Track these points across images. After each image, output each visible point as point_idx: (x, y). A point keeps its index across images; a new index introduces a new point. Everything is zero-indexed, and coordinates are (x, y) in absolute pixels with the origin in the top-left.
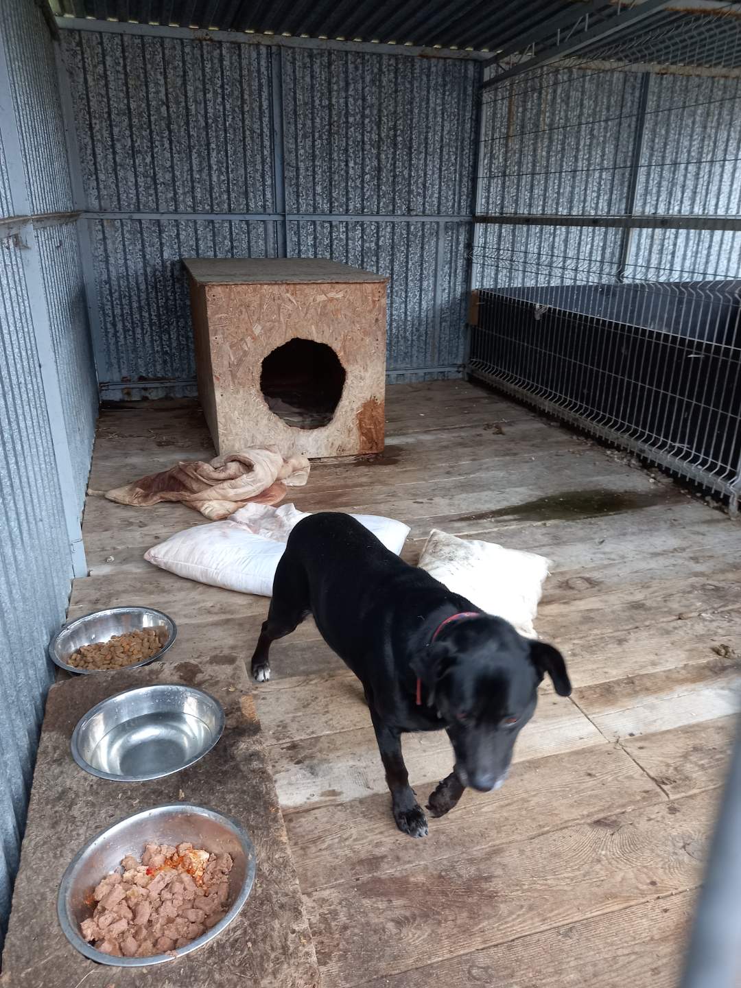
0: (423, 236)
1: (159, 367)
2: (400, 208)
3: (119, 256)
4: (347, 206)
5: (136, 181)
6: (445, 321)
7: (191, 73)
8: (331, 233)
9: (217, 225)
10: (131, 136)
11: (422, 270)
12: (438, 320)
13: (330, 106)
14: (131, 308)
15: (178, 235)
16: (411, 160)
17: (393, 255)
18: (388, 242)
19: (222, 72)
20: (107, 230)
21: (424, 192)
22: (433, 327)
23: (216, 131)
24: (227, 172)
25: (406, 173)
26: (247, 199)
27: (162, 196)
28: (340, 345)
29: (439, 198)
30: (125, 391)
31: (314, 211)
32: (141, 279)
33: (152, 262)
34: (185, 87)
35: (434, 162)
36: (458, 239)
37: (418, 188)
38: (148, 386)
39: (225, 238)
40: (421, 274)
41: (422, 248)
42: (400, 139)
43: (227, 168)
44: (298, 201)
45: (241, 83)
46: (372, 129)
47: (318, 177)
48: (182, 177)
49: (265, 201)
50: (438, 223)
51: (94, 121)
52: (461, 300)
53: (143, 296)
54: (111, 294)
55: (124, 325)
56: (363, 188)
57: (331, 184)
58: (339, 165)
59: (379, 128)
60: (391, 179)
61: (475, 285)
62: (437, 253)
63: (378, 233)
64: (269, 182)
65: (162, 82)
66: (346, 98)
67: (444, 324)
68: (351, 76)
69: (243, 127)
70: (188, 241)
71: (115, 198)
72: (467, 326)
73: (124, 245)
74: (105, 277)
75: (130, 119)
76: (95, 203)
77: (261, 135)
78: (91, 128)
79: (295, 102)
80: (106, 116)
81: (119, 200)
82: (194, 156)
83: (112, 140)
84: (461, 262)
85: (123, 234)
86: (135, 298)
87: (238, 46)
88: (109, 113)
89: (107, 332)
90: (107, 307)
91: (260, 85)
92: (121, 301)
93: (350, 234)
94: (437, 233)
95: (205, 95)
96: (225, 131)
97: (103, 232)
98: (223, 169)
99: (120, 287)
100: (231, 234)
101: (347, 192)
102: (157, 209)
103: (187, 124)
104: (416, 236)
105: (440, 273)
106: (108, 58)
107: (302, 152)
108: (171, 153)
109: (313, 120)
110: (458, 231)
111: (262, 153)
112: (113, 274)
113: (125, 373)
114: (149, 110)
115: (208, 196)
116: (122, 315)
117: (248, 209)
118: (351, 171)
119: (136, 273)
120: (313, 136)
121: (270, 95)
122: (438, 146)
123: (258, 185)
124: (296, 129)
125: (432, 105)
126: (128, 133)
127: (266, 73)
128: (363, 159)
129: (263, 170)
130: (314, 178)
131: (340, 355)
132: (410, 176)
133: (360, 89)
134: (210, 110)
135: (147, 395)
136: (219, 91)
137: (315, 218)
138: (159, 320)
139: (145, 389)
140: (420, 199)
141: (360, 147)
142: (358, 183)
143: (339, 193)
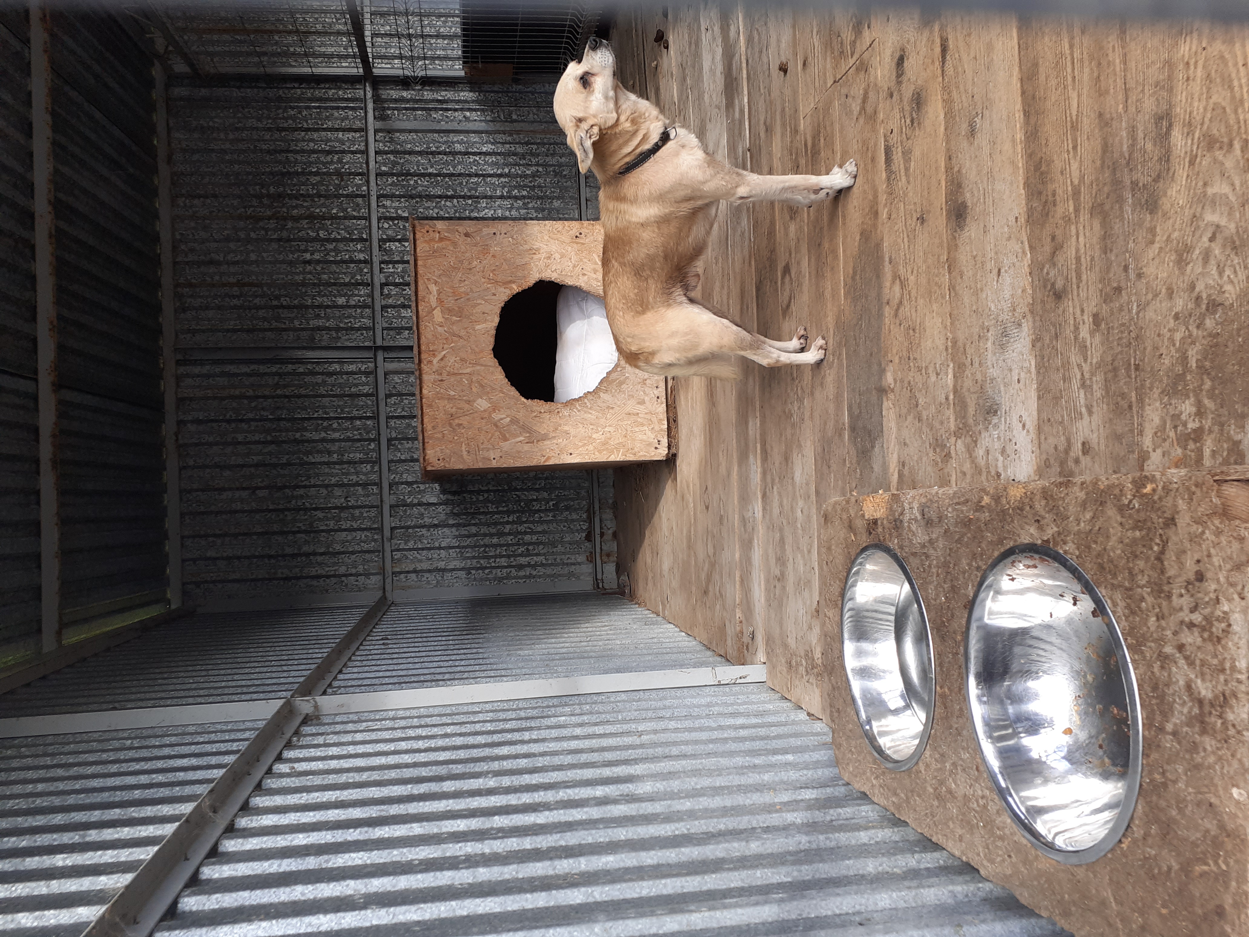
0: (394, 152)
1: (575, 516)
2: (359, 186)
3: (435, 556)
4: (360, 262)
5: (345, 530)
6: (510, 115)
7: (217, 459)
8: (396, 285)
9: (394, 435)
10: (294, 533)
11: (439, 153)
12: (508, 127)
13: (240, 285)
14: (501, 546)
15: (409, 484)
16: (297, 173)
17: (420, 196)
18: (404, 203)
19: (212, 421)
20: (405, 567)
21: (337, 152)
22: (518, 132)
23: (280, 431)
24: (329, 419)
25: (315, 179)
26: (359, 396)
27: (362, 501)
28: (502, 289)
29: (344, 130)
30: (605, 559)
31: (369, 307)
32: (463, 531)
33: (443, 517)
34: (233, 466)
35: (298, 140)
36: (396, 101)
37: (332, 162)
38: (598, 531)
39: (409, 425)
40: (445, 153)
41: (410, 153)
42: (272, 190)
43: (322, 419)
44: (358, 329)
45: (223, 399)
46: (263, 228)
47: (326, 301)
48: (337, 475)
49: (360, 372)
50: (376, 131)
51: (280, 575)
52: (480, 92)
53: (484, 530)
54: (483, 568)
55: (521, 555)
56: (335, 240)
57: (335, 284)
58: (310, 273)
59: (262, 219)
60: (322, 200)
61: (457, 70)
62: (416, 131)
63: (392, 219)
64: (337, 367)
65: (230, 494)
66: (228, 263)
67: (514, 117)
68: (202, 257)
69: (273, 397)
70: (414, 472)
71: (367, 556)
72: (516, 81)
73: (423, 549)
74: (462, 574)
75: (274, 533)
76: (375, 580)
77: (280, 375)
78: (287, 579)
79: (239, 330)
80: (273, 561)
81: (368, 552)
82: (311, 459)
83: (300, 555)
84: (428, 95)
85: (410, 550)
86: (487, 540)
87: (181, 401)
88: (270, 557)
89: (530, 576)
90: (499, 574)
91: (223, 374)
92: (492, 557)
93: (397, 258)
94: (389, 132)
95: (239, 443)
96: (280, 419)
97: (408, 572)
98: (325, 424)
99: (474, 557)
100: (403, 417)
101: (343, 262)
102: (377, 507)
103: (275, 466)
104: (395, 163)
105: (443, 126)
106: (209, 554)
107: (297, 323)
108: (310, 487)
109: (258, 308)
110: (386, 101)
111: (302, 374)
112: (457, 564)
113: (581, 558)
114: (262, 511)
115: (359, 444)
116: (509, 557)
117: (372, 395)
118: (317, 256)
119: (456, 537)
120: (277, 307)
121: (232, 362)
122: (277, 135)
123: (341, 381)
124: (269, 330)
125: (228, 146)
126: (290, 537)
127: (208, 367)
128: (301, 240)
129: (322, 374)
130: (328, 307)
131: (516, 289)
132: (317, 174)
133: (216, 245)
134: (257, 437)
135: (610, 532)
136: (233, 425)
137: (378, 307)
138: (514, 512)
139: (602, 535)
140: (347, 158)
141: (287, 245)
142: (330, 246)
143: (345, 273)
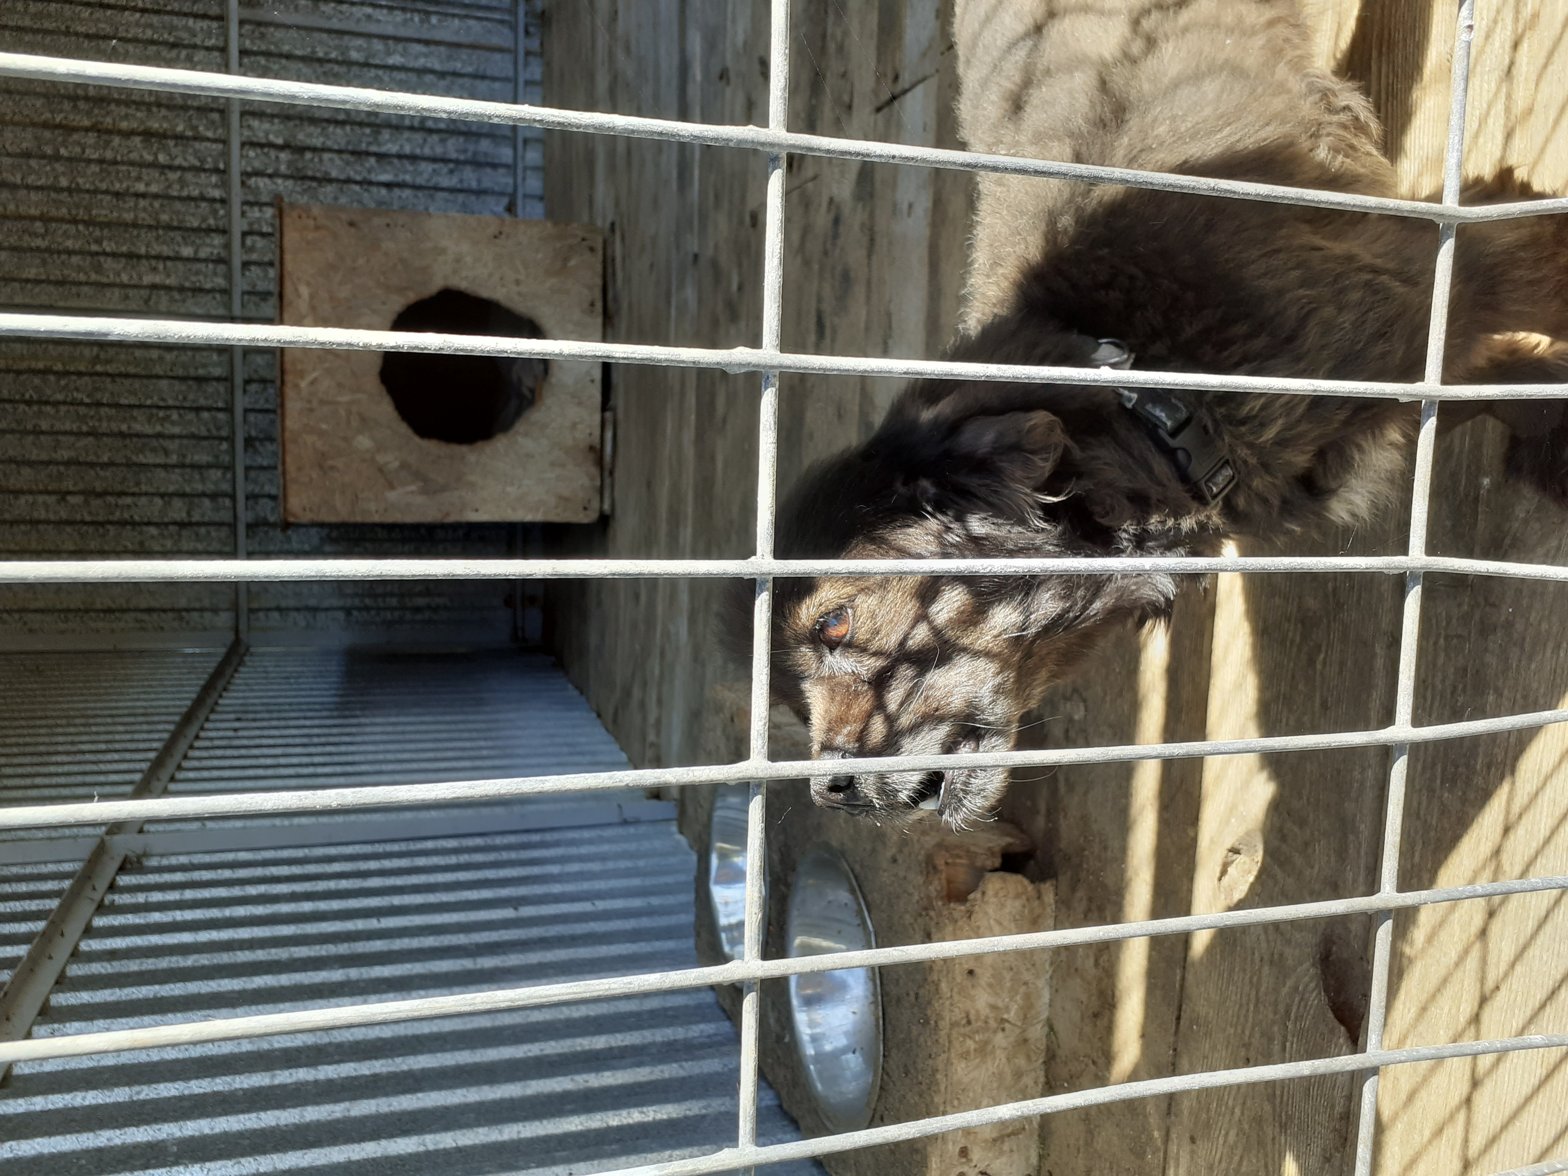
0: (266, 54)
3: (306, 590)
4: (213, 200)
5: (187, 552)
7: (12, 452)
8: (264, 236)
9: (253, 433)
10: (119, 553)
11: (329, 61)
13: (45, 219)
15: (272, 497)
17: (300, 118)
18: (277, 125)
20: (266, 603)
21: (186, 47)
23: (100, 420)
24: (168, 408)
26: (209, 379)
27: (209, 516)
28: (395, 297)
29: (196, 16)
30: (527, 603)
31: (225, 262)
33: (317, 542)
34: (34, 462)
35: (128, 24)
40: (336, 63)
41: (288, 57)
43: (159, 408)
44: (211, 291)
45: (19, 373)
46: (79, 143)
47: (166, 251)
48: (177, 481)
50: (242, 23)
51: (97, 607)
55: (418, 595)
56: (180, 168)
57: (179, 228)
58: (144, 209)
59: (75, 130)
60: (164, 112)
62: (299, 28)
63: (261, 146)
65: (30, 498)
66: (28, 187)
69: (91, 375)
74: (340, 615)
75: (91, 552)
76: (225, 618)
78: (108, 611)
79: (42, 280)
82: (142, 459)
89: (430, 622)
90: (389, 617)
93: (265, 198)
94: (259, 24)
95: (43, 433)
96: (99, 404)
97: (269, 610)
98: (161, 414)
99: (357, 595)
101: (190, 198)
102: (229, 524)
103: (92, 465)
107: (125, 278)
108: (140, 495)
109: (70, 253)
111: (131, 346)
114: (75, 523)
115: (206, 443)
117: (225, 379)
118: (154, 189)
120: (97, 254)
124: (87, 283)
128: (132, 163)
130: (168, 258)
131: (414, 297)
133: (10, 160)
134: (68, 426)
136: (35, 408)
137: (237, 263)
141: (111, 168)
142: (173, 176)
143: (193, 215)
